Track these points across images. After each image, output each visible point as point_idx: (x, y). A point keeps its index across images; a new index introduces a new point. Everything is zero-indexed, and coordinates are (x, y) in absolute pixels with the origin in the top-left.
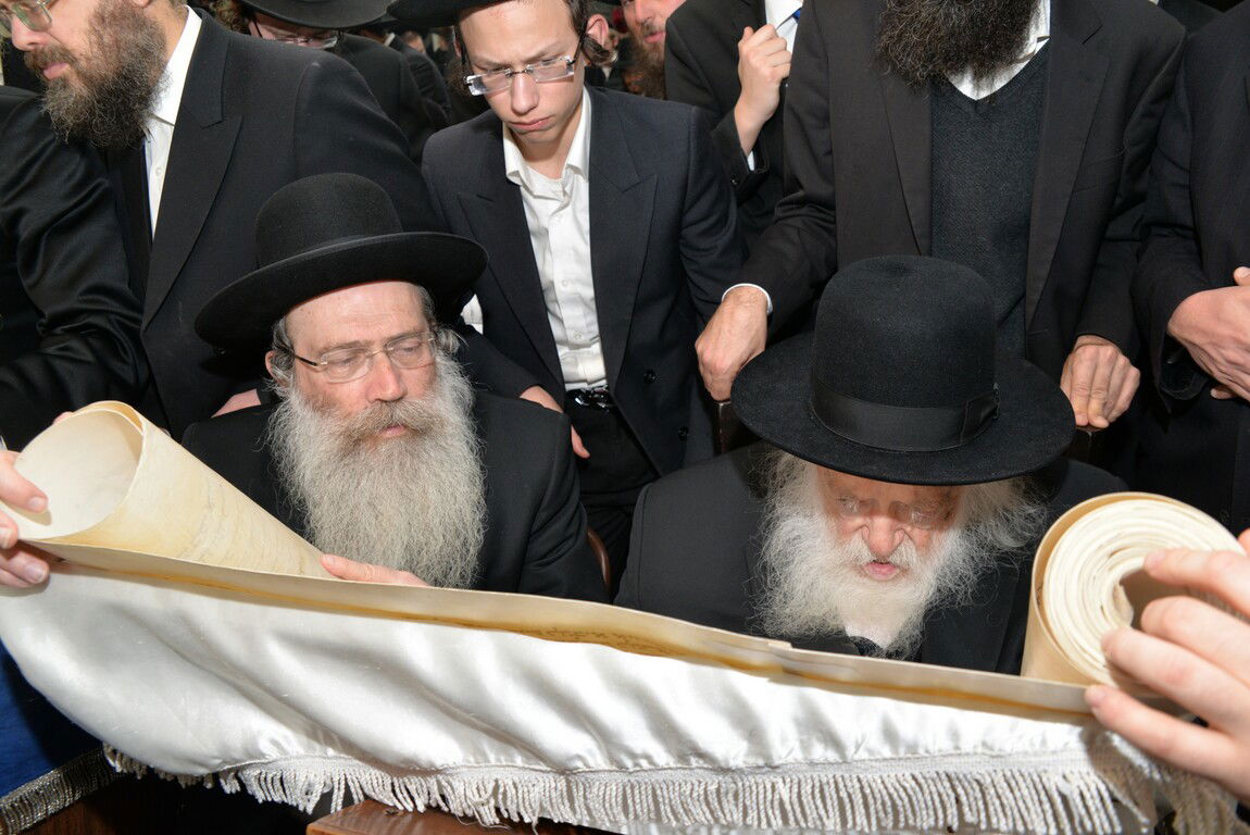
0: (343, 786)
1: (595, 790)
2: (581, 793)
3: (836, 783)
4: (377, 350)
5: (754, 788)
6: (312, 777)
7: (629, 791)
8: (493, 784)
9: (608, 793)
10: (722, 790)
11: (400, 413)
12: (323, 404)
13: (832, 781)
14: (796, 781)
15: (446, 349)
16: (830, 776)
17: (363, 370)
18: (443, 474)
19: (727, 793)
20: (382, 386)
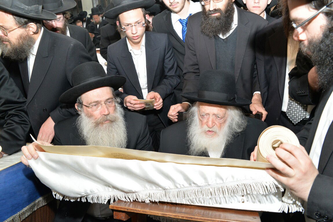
0: (113, 198)
1: (171, 193)
2: (168, 194)
3: (222, 187)
4: (103, 103)
5: (205, 190)
6: (106, 196)
7: (178, 193)
8: (149, 194)
9: (174, 193)
10: (198, 191)
11: (108, 117)
12: (90, 116)
13: (221, 187)
14: (214, 188)
15: (117, 102)
16: (221, 186)
17: (100, 108)
18: (118, 131)
19: (199, 191)
20: (105, 112)
